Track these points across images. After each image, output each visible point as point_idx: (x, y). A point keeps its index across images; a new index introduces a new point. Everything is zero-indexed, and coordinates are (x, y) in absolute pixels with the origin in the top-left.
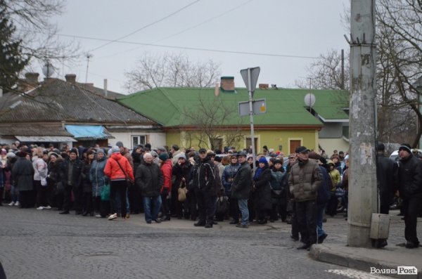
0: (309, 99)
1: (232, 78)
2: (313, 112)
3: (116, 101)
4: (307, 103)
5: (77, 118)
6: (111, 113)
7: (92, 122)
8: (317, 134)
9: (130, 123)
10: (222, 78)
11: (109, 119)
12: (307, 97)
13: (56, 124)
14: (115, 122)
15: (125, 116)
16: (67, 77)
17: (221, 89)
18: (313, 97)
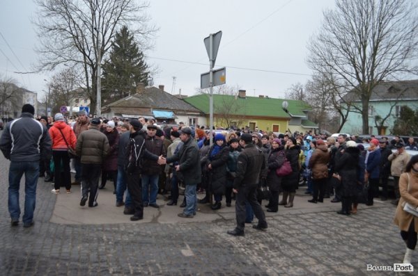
0: (285, 104)
1: (245, 91)
2: (286, 111)
3: (182, 99)
4: (284, 106)
5: (160, 107)
6: (179, 106)
7: (167, 109)
8: (288, 122)
9: (188, 111)
10: (240, 91)
11: (177, 108)
12: (284, 102)
13: (148, 110)
14: (180, 110)
15: (186, 107)
16: (160, 86)
17: (239, 96)
18: (287, 103)
